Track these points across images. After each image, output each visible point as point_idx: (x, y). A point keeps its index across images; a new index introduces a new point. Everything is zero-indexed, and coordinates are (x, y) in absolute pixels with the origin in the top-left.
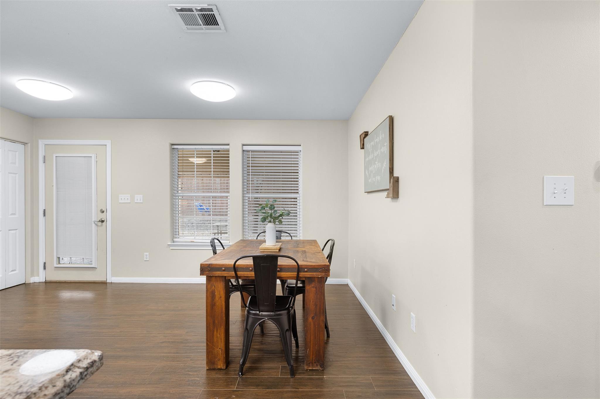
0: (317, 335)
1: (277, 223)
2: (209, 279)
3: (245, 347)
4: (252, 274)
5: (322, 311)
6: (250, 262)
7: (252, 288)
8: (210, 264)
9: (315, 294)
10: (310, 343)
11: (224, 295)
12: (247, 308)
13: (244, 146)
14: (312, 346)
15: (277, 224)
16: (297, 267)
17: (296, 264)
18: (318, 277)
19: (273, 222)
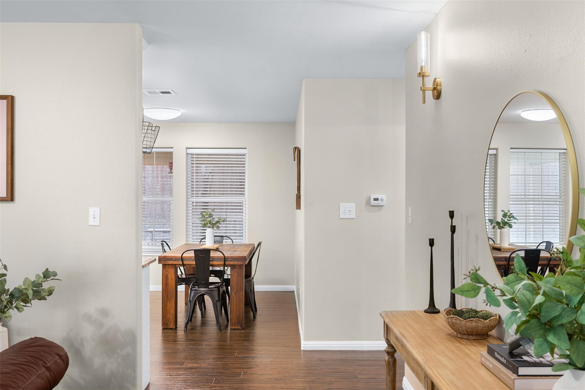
0: (238, 305)
1: (215, 228)
2: (164, 266)
3: (188, 313)
4: (194, 263)
5: (241, 288)
6: (192, 254)
7: (194, 280)
8: (165, 256)
9: (237, 277)
10: (233, 310)
11: (174, 277)
12: (190, 288)
13: (188, 149)
14: (234, 313)
15: (215, 230)
16: (224, 258)
17: (223, 256)
18: (239, 265)
19: (212, 228)
